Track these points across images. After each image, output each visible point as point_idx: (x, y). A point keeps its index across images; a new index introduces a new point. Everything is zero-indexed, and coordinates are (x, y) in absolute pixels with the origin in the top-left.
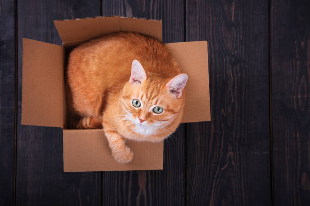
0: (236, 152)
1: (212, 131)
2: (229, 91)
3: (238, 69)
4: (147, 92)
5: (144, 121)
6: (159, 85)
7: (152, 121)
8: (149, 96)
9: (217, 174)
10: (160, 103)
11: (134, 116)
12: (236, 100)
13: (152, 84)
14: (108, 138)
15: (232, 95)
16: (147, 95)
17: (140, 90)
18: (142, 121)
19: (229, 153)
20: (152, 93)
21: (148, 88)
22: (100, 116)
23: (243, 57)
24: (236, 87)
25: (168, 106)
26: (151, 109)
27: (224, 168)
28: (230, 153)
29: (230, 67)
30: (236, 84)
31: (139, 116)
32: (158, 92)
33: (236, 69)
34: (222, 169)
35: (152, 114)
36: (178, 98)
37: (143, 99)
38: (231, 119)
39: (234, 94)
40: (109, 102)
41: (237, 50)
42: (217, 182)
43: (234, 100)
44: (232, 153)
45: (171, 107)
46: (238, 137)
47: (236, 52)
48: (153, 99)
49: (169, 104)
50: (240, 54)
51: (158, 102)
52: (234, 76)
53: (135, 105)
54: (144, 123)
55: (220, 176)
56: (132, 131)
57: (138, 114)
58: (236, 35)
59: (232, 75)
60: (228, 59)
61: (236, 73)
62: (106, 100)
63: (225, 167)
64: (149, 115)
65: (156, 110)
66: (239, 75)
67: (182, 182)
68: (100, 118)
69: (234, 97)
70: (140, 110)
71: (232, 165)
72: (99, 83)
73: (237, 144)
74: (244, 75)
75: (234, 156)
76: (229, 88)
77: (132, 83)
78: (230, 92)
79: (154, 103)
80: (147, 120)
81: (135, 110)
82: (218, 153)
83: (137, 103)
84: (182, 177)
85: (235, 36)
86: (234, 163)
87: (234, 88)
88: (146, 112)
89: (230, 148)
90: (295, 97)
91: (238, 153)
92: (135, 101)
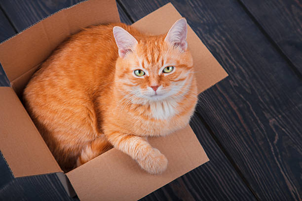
0: (277, 116)
1: (235, 109)
2: (224, 59)
3: (219, 34)
4: (146, 55)
5: (157, 87)
6: (156, 43)
7: (167, 85)
8: (150, 59)
9: (273, 151)
10: (167, 62)
11: (144, 87)
12: (238, 65)
13: (147, 45)
14: (126, 150)
15: (230, 62)
16: (147, 59)
17: (137, 57)
18: (155, 88)
19: (270, 121)
20: (153, 55)
21: (145, 51)
22: (100, 135)
23: (216, 20)
24: (229, 52)
25: (178, 62)
26: (160, 72)
27: (276, 140)
28: (272, 121)
29: (209, 36)
30: (226, 49)
31: (149, 83)
32: (159, 51)
33: (216, 35)
34: (275, 142)
35: (163, 76)
36: (185, 51)
37: (145, 66)
38: (247, 85)
39: (232, 60)
40: (103, 108)
41: (203, 17)
42: (280, 160)
43: (236, 65)
44: (274, 120)
45: (181, 63)
46: (267, 100)
47: (204, 19)
48: (158, 60)
49: (179, 60)
50: (211, 20)
51: (165, 62)
52: (218, 43)
53: (139, 75)
54: (159, 90)
55: (278, 151)
56: (149, 118)
57: (147, 84)
58: (194, 4)
59: (216, 43)
60: (201, 30)
61: (220, 38)
62: (98, 110)
63: (277, 138)
64: (160, 78)
65: (166, 71)
66: (224, 39)
67: (240, 181)
68: (102, 135)
69: (235, 63)
70: (147, 78)
71: (283, 131)
72: (81, 94)
73: (272, 107)
74: (229, 36)
75: (278, 121)
76: (223, 57)
77: (123, 57)
78: (226, 60)
79: (161, 64)
80: (160, 85)
81: (142, 79)
82: (258, 128)
83: (140, 72)
84: (236, 176)
85: (193, 6)
86: (283, 129)
87: (227, 54)
88: (156, 76)
89: (267, 116)
90: (299, 30)
91: (280, 116)
92: (138, 71)
